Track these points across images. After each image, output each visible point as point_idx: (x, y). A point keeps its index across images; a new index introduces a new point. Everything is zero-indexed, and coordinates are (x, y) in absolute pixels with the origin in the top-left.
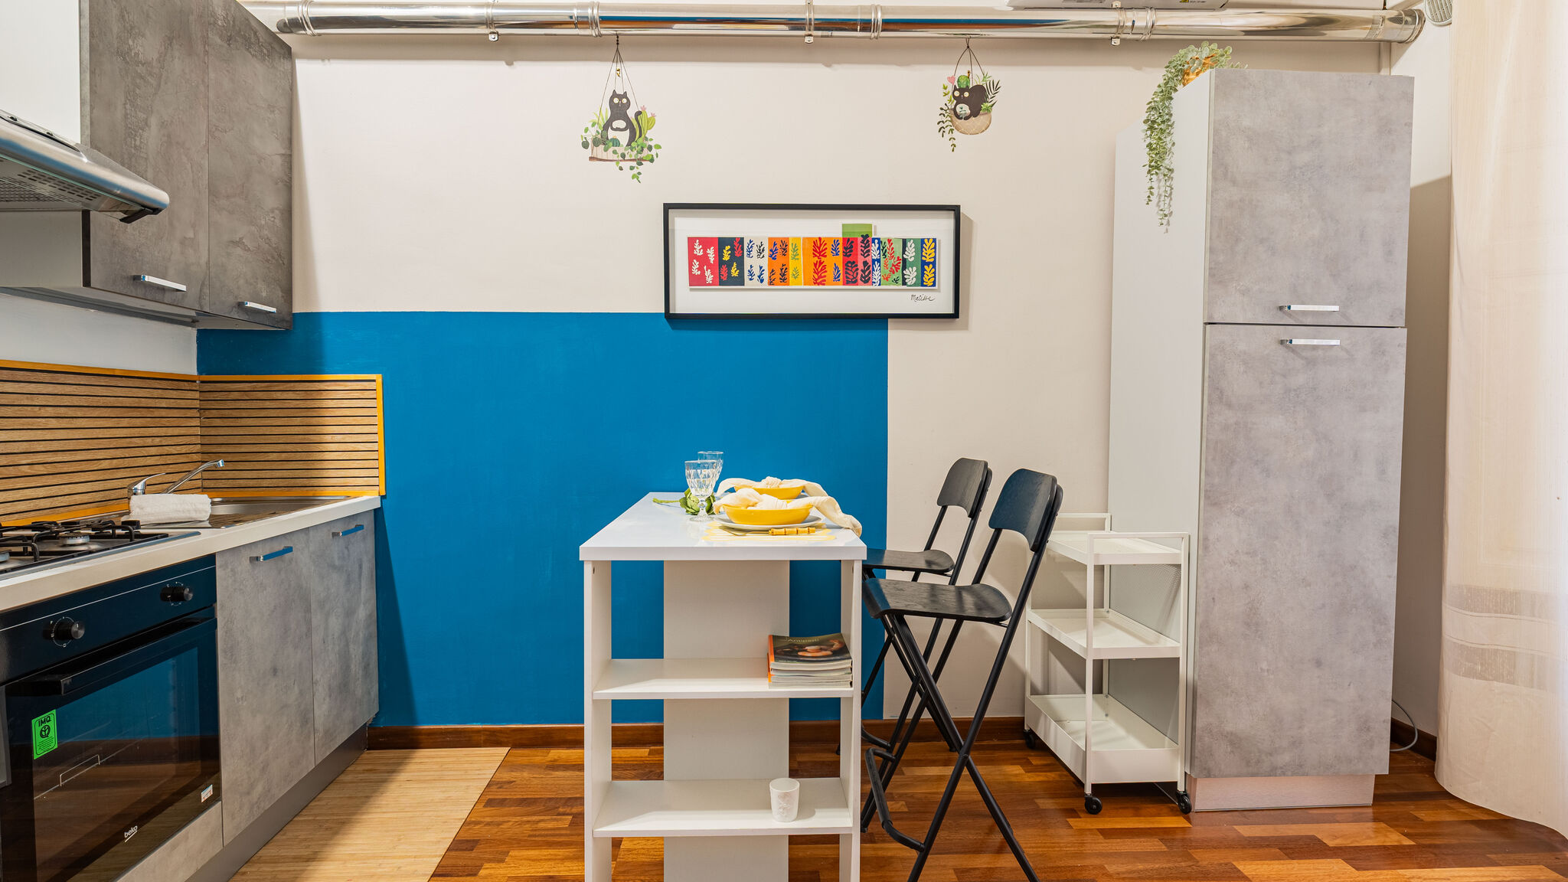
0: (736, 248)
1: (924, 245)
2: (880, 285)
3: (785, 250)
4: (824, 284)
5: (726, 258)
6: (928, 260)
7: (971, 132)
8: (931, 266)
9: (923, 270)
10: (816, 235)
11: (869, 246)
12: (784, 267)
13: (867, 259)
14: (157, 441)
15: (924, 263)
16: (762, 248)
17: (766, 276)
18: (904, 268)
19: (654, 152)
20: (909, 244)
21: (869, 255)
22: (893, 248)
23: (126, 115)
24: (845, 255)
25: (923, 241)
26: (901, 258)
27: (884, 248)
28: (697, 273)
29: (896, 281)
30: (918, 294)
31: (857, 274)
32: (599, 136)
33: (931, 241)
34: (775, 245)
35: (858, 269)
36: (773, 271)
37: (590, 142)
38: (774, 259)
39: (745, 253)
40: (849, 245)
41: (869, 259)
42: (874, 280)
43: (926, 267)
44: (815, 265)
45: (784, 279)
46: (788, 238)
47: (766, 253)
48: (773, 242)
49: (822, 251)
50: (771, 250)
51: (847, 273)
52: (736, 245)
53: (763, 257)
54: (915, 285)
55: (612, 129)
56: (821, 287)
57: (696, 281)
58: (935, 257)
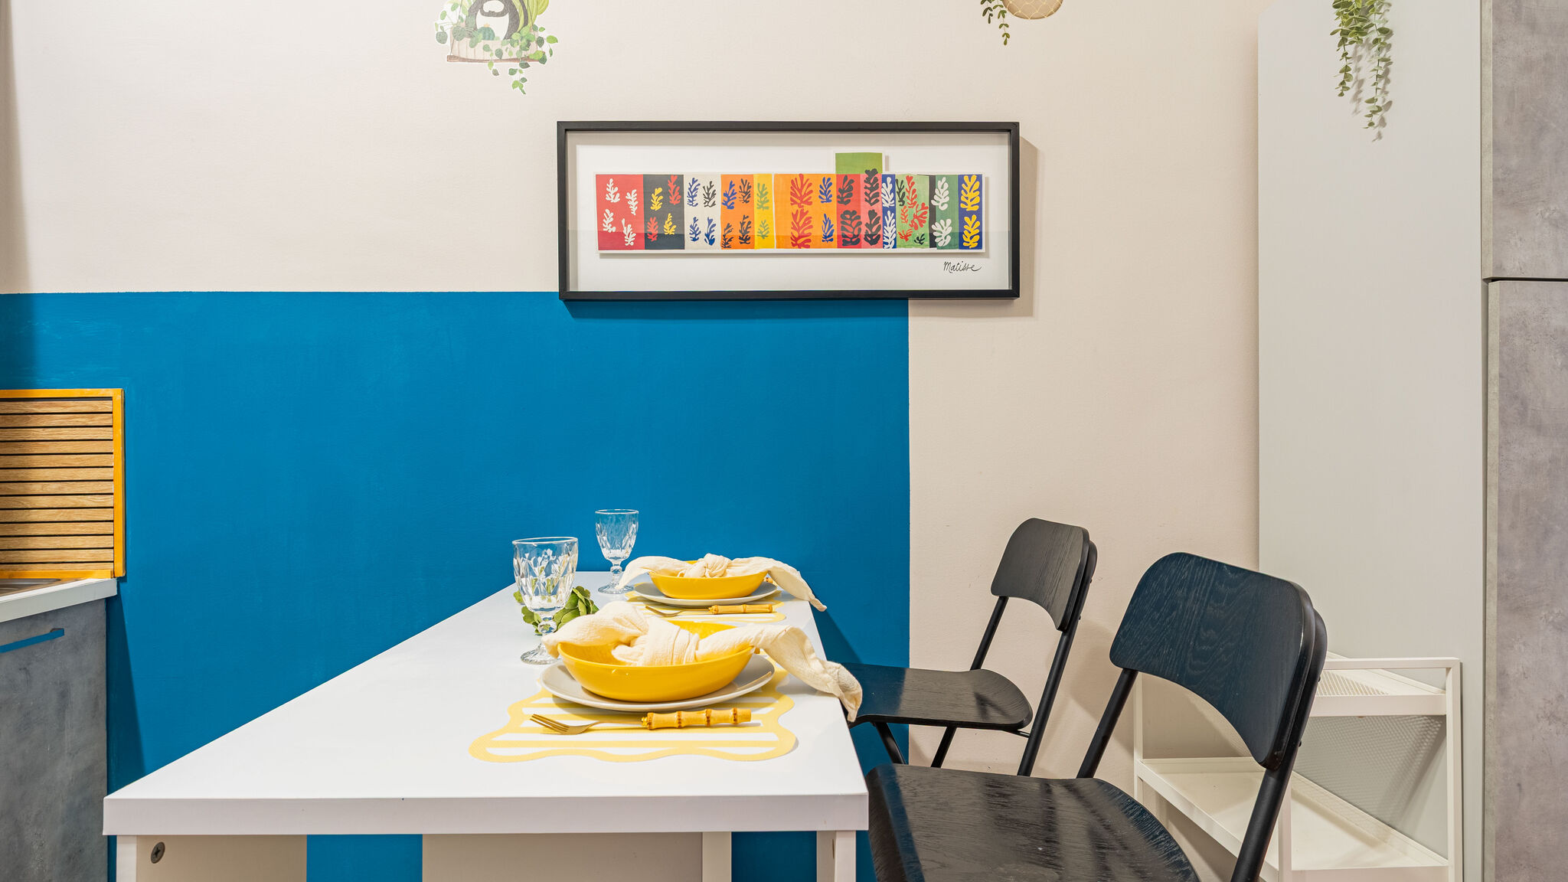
0: (671, 192)
1: (963, 185)
2: (895, 247)
3: (747, 195)
4: (808, 247)
5: (656, 206)
6: (969, 208)
7: (1033, 15)
8: (974, 217)
9: (962, 223)
10: (795, 170)
11: (877, 187)
12: (747, 220)
13: (874, 207)
15: (963, 213)
16: (711, 191)
17: (718, 234)
18: (933, 221)
19: (546, 47)
20: (939, 184)
21: (877, 201)
22: (914, 191)
24: (841, 201)
25: (961, 178)
26: (927, 205)
27: (900, 190)
28: (610, 229)
29: (920, 241)
30: (954, 261)
31: (860, 230)
32: (463, 25)
33: (974, 178)
34: (732, 185)
35: (860, 223)
36: (729, 226)
37: (448, 32)
38: (731, 207)
39: (686, 199)
40: (846, 187)
41: (877, 208)
42: (886, 240)
43: (967, 219)
44: (794, 216)
45: (745, 240)
46: (752, 176)
47: (719, 199)
48: (729, 182)
49: (806, 195)
50: (725, 195)
51: (843, 229)
52: (672, 186)
53: (714, 204)
54: (950, 246)
55: (483, 13)
56: (803, 250)
57: (610, 242)
58: (980, 204)
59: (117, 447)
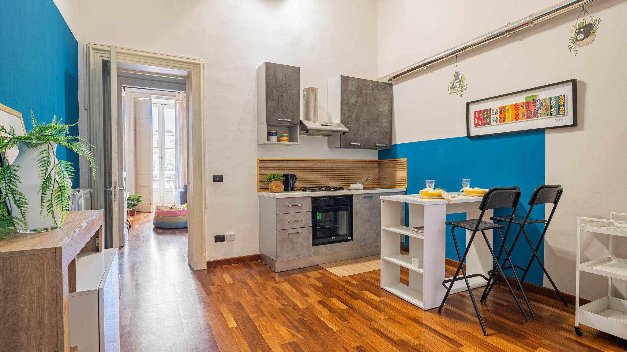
1: (559, 98)
2: (540, 117)
3: (505, 110)
4: (519, 120)
5: (485, 116)
6: (561, 104)
7: (585, 45)
8: (563, 106)
9: (559, 108)
10: (515, 103)
11: (536, 103)
12: (504, 116)
13: (535, 108)
14: (367, 174)
15: (559, 106)
17: (498, 120)
18: (551, 109)
19: (466, 87)
20: (552, 99)
21: (536, 106)
22: (546, 102)
23: (348, 115)
24: (526, 108)
25: (559, 97)
26: (549, 105)
27: (542, 103)
28: (477, 122)
29: (547, 115)
30: (558, 118)
31: (531, 114)
32: (452, 86)
33: (563, 96)
34: (501, 109)
35: (532, 112)
36: (501, 118)
37: (450, 88)
38: (501, 114)
39: (491, 113)
40: (528, 103)
41: (536, 108)
42: (538, 116)
43: (561, 107)
44: (515, 113)
45: (504, 120)
46: (505, 106)
47: (498, 112)
48: (500, 108)
49: (518, 108)
50: (500, 111)
51: (527, 114)
52: (488, 111)
53: (497, 114)
54: (556, 115)
55: (455, 83)
56: (518, 121)
57: (477, 125)
58: (564, 102)
59: (406, 168)
